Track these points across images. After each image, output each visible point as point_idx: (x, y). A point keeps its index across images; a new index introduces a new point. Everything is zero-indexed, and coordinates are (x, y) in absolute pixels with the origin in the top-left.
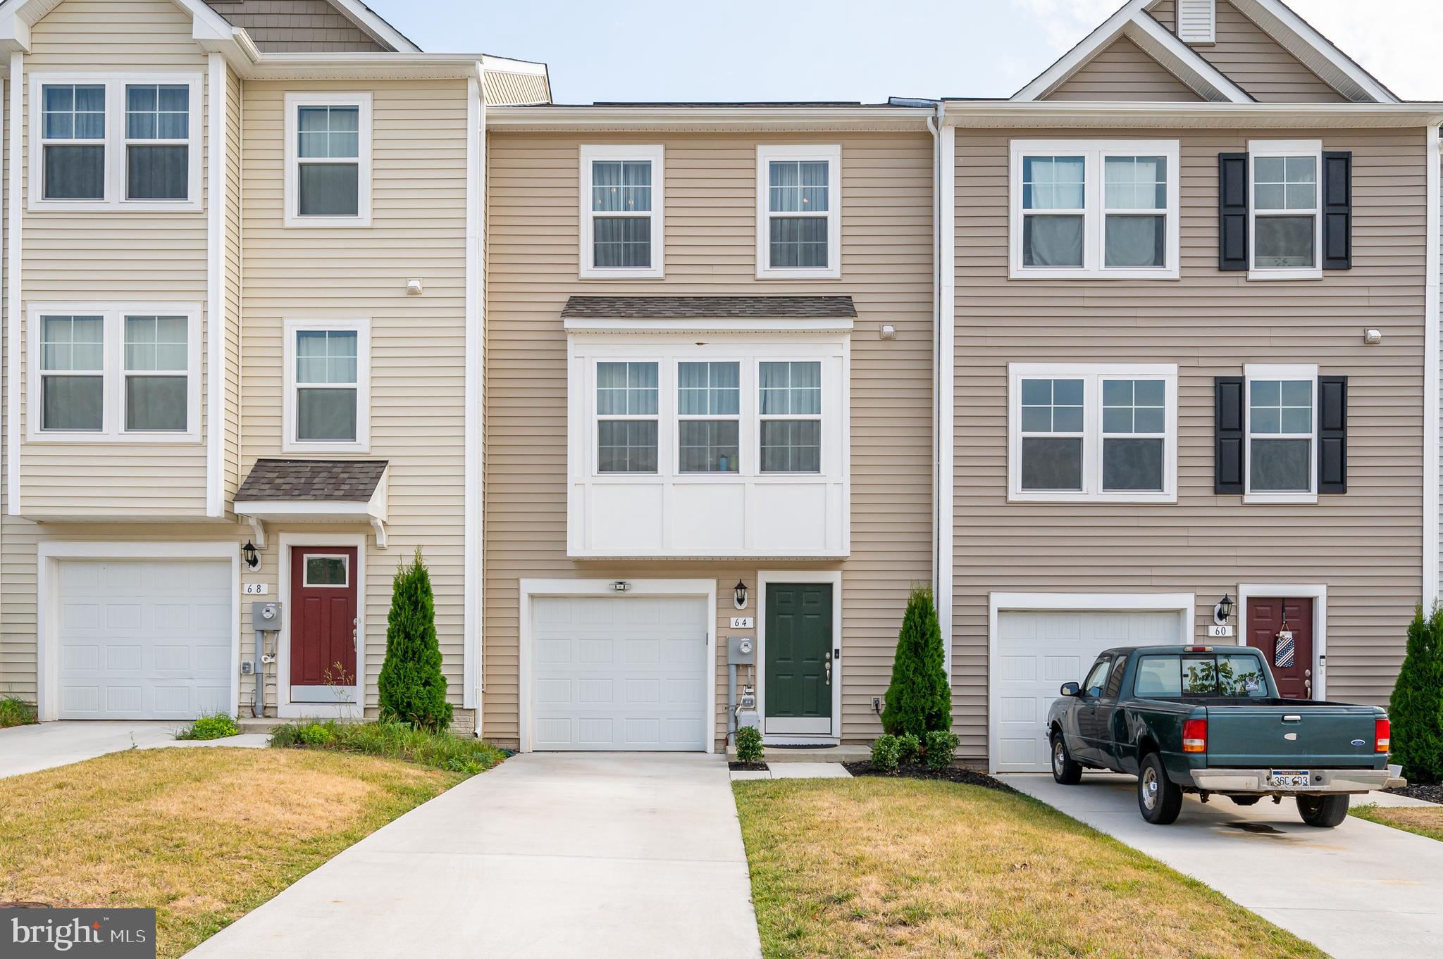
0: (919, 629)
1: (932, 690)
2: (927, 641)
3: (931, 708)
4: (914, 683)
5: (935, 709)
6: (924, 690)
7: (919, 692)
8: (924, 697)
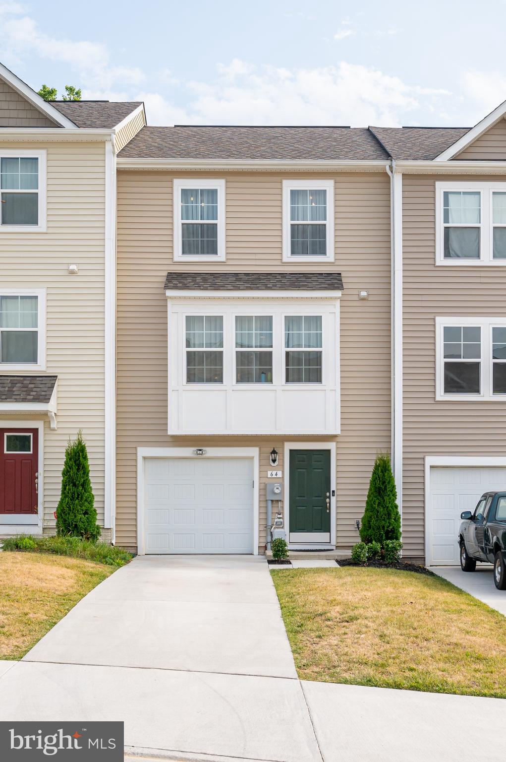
0: (381, 479)
1: (389, 516)
2: (386, 486)
3: (388, 527)
4: (378, 512)
5: (391, 527)
6: (384, 516)
7: (381, 517)
8: (384, 520)
